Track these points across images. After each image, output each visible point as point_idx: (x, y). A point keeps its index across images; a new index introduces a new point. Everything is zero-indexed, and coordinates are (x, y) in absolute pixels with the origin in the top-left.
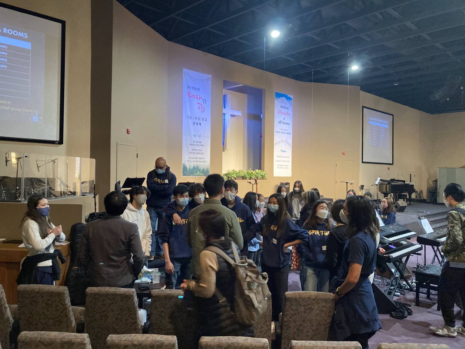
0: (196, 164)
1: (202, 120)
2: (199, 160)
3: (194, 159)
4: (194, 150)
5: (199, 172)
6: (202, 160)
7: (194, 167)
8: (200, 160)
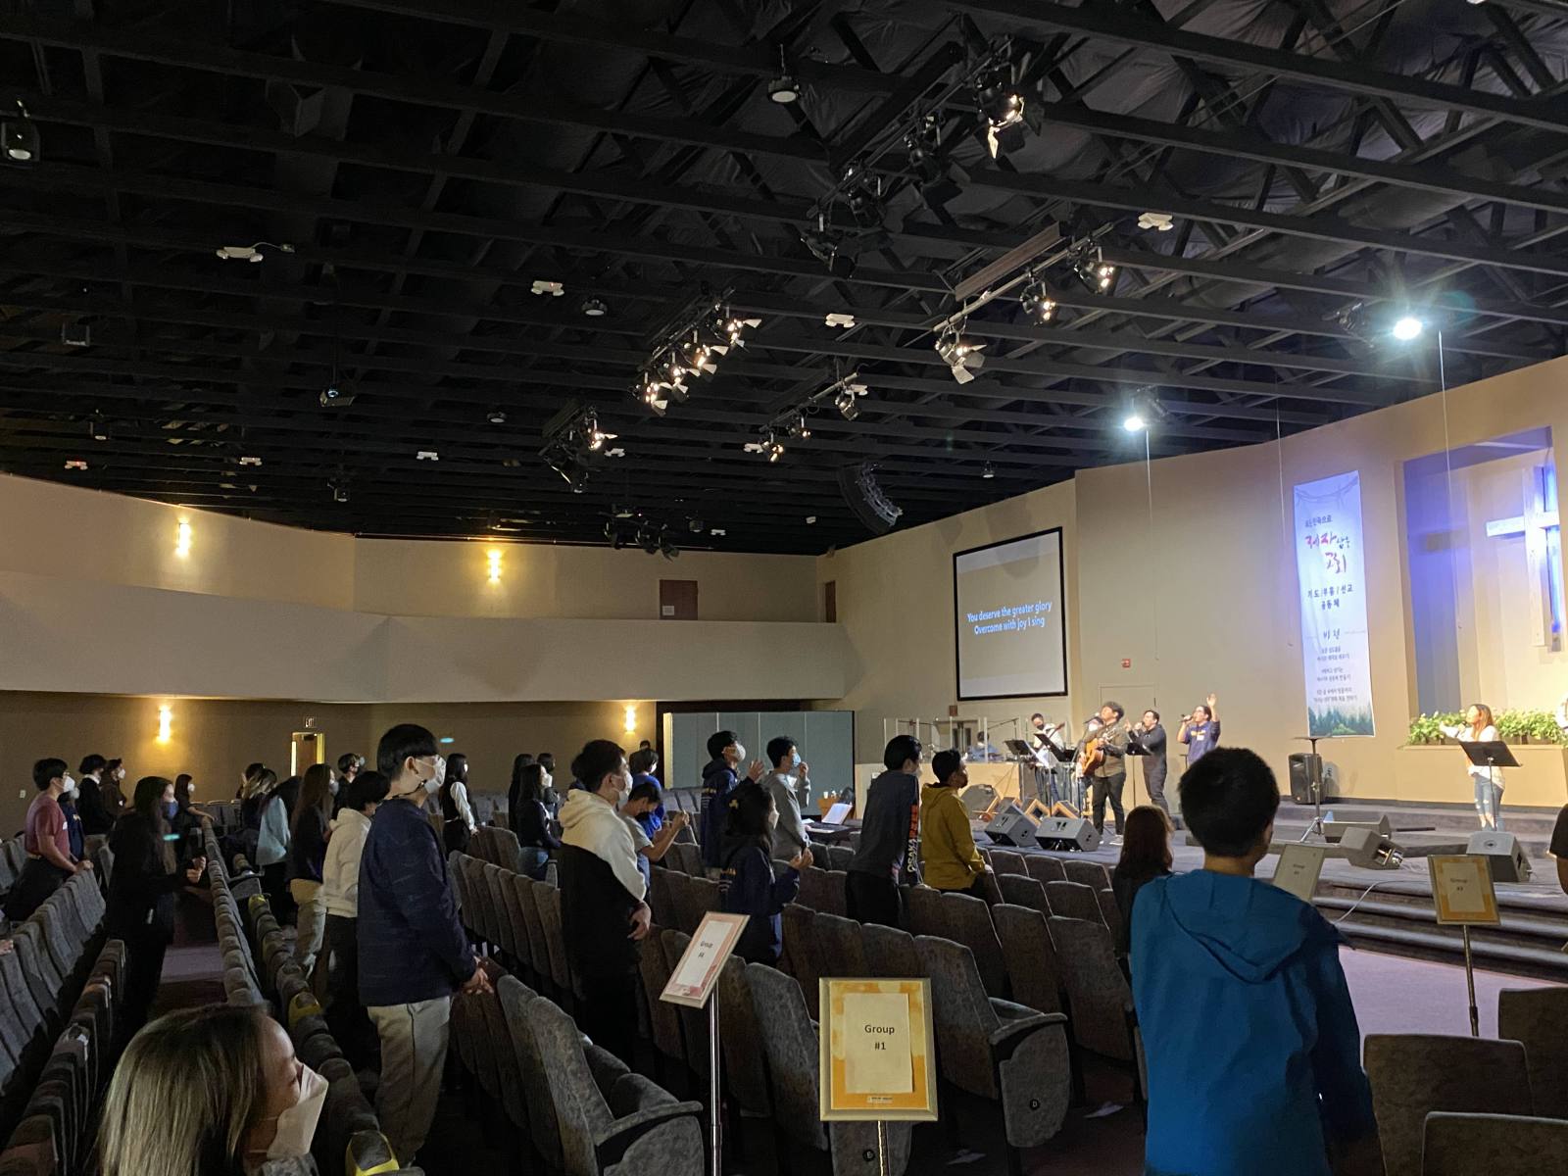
0: (1332, 706)
1: (1340, 592)
2: (1337, 695)
3: (1327, 695)
4: (1325, 671)
5: (1342, 725)
6: (1345, 694)
7: (1329, 713)
8: (1341, 695)
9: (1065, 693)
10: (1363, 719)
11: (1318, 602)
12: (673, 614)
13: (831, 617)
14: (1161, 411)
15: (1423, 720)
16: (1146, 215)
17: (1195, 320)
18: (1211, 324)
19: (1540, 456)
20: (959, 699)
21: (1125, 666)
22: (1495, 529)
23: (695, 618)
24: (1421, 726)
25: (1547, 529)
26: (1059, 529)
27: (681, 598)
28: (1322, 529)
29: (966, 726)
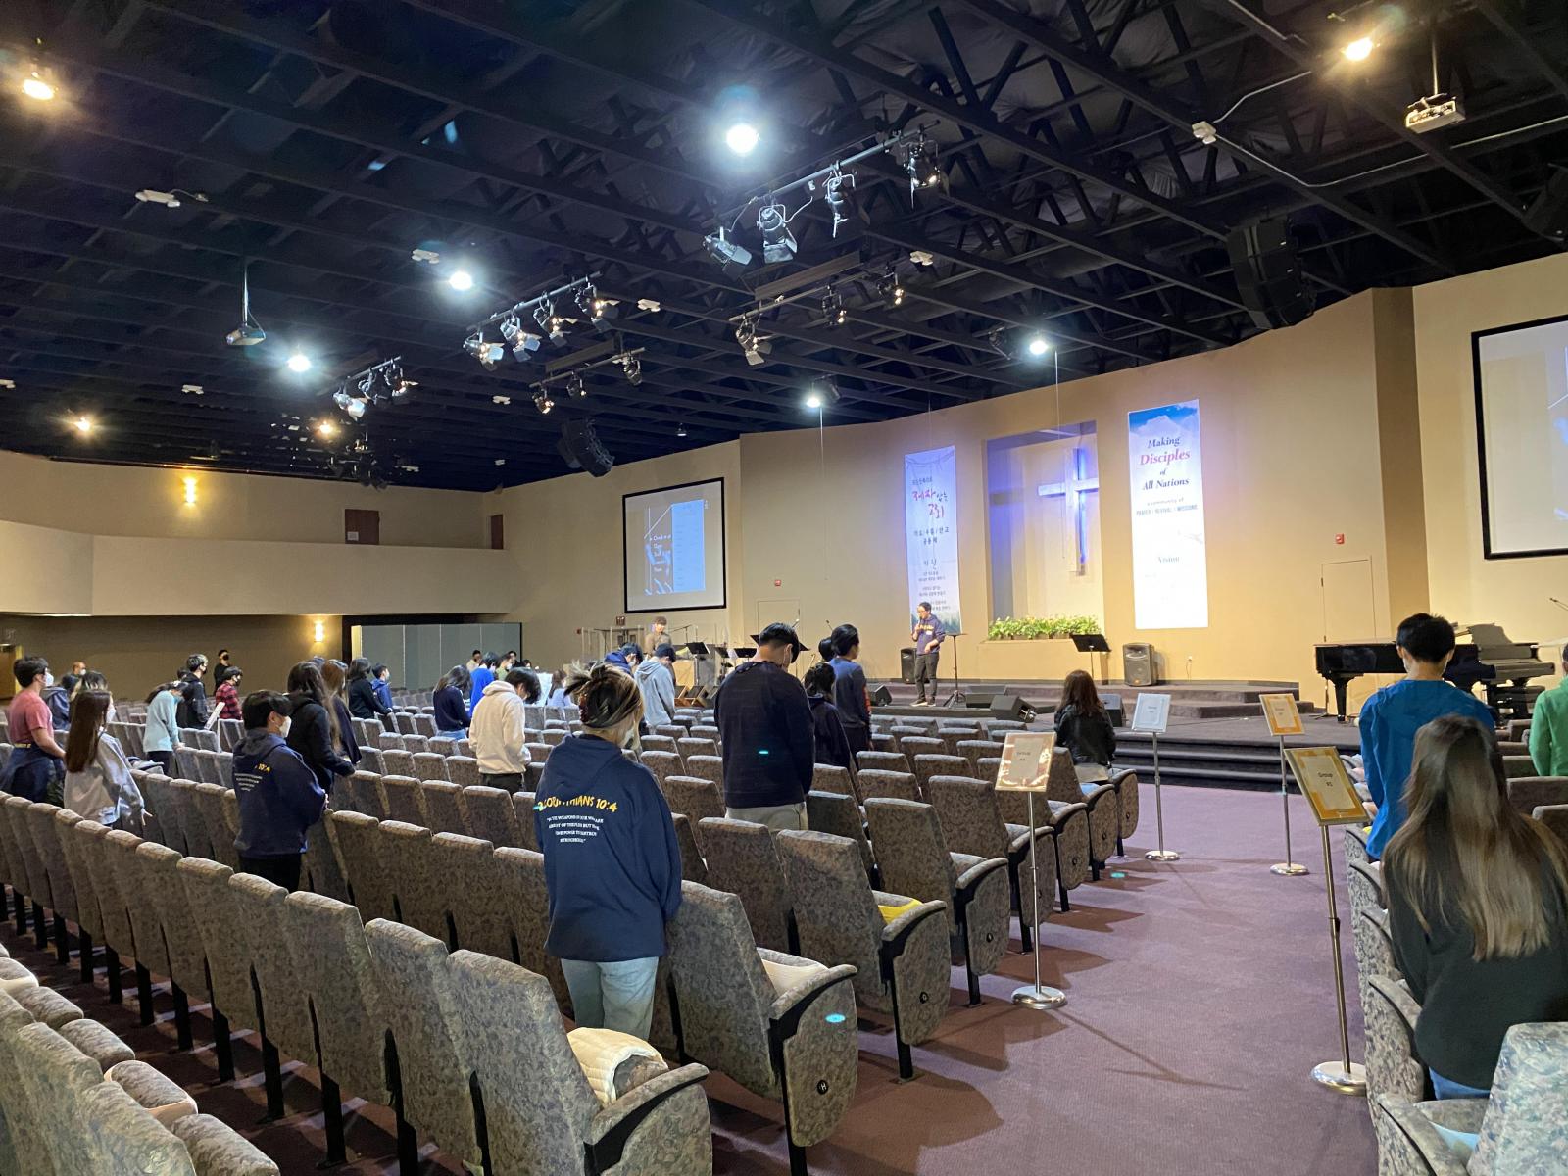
1: (939, 532)
6: (941, 605)
9: (724, 606)
10: (953, 623)
11: (920, 539)
12: (357, 539)
13: (497, 543)
14: (837, 394)
15: (998, 623)
16: (917, 253)
17: (890, 328)
18: (903, 332)
19: (1076, 441)
20: (627, 612)
21: (777, 585)
22: (1044, 491)
23: (377, 542)
24: (998, 627)
25: (1080, 492)
26: (722, 480)
27: (364, 527)
28: (926, 487)
29: (631, 633)
